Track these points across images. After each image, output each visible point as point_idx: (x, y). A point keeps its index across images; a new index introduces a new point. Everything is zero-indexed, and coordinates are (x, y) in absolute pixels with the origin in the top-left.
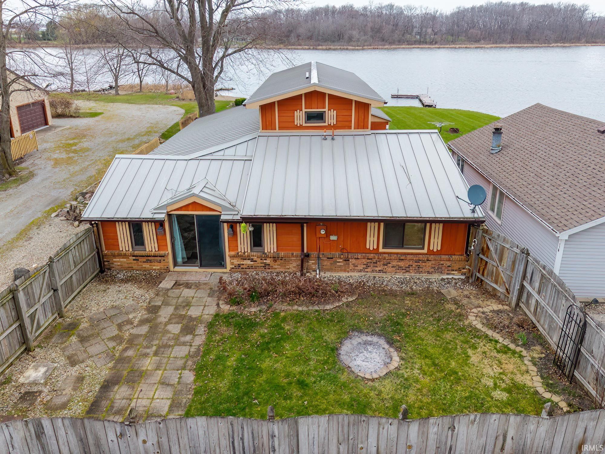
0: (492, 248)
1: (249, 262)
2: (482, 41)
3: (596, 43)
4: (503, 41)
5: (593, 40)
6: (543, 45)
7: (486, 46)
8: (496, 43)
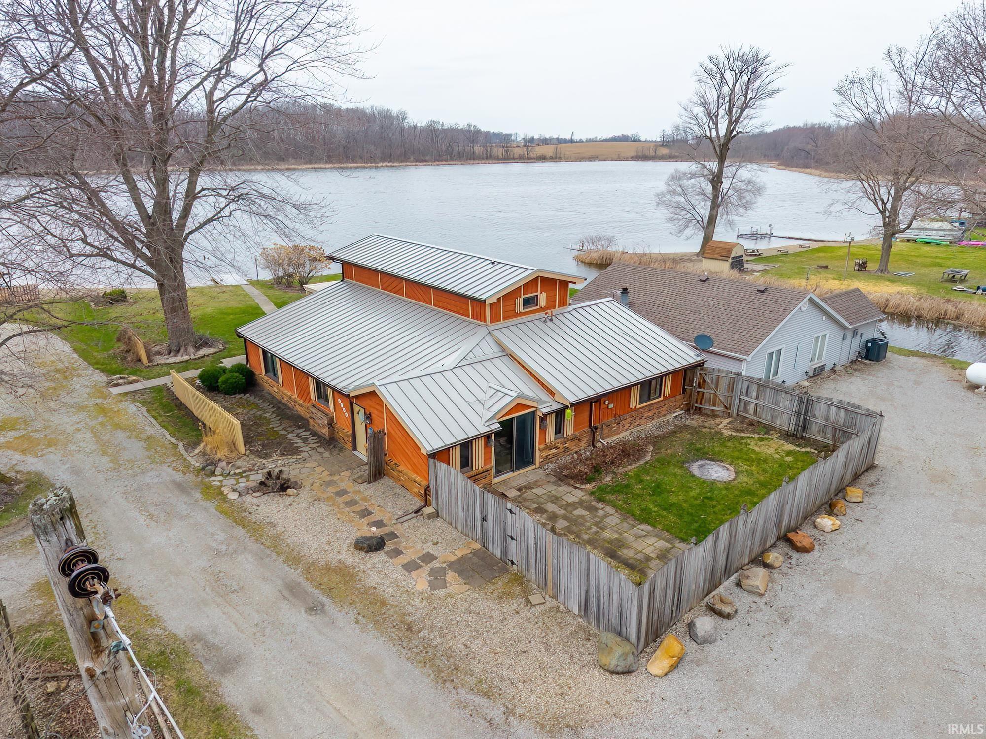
0: (709, 381)
1: (554, 451)
2: (292, 160)
3: (425, 161)
4: (319, 160)
5: (422, 158)
6: (369, 164)
7: (300, 167)
8: (310, 163)
